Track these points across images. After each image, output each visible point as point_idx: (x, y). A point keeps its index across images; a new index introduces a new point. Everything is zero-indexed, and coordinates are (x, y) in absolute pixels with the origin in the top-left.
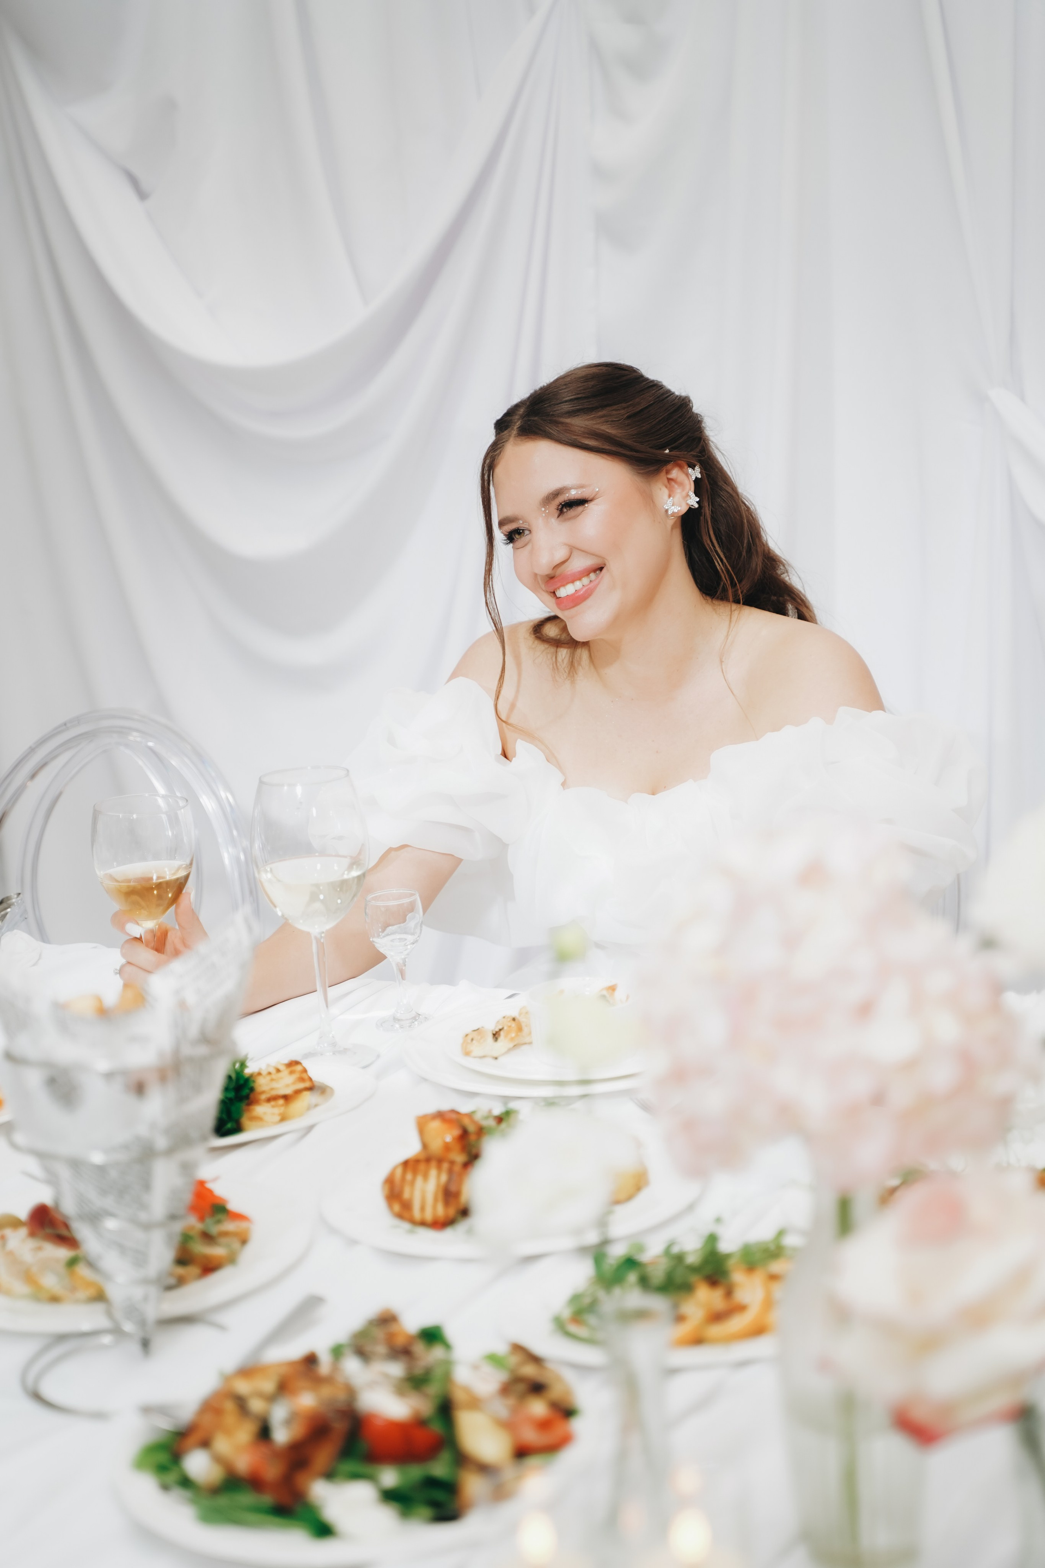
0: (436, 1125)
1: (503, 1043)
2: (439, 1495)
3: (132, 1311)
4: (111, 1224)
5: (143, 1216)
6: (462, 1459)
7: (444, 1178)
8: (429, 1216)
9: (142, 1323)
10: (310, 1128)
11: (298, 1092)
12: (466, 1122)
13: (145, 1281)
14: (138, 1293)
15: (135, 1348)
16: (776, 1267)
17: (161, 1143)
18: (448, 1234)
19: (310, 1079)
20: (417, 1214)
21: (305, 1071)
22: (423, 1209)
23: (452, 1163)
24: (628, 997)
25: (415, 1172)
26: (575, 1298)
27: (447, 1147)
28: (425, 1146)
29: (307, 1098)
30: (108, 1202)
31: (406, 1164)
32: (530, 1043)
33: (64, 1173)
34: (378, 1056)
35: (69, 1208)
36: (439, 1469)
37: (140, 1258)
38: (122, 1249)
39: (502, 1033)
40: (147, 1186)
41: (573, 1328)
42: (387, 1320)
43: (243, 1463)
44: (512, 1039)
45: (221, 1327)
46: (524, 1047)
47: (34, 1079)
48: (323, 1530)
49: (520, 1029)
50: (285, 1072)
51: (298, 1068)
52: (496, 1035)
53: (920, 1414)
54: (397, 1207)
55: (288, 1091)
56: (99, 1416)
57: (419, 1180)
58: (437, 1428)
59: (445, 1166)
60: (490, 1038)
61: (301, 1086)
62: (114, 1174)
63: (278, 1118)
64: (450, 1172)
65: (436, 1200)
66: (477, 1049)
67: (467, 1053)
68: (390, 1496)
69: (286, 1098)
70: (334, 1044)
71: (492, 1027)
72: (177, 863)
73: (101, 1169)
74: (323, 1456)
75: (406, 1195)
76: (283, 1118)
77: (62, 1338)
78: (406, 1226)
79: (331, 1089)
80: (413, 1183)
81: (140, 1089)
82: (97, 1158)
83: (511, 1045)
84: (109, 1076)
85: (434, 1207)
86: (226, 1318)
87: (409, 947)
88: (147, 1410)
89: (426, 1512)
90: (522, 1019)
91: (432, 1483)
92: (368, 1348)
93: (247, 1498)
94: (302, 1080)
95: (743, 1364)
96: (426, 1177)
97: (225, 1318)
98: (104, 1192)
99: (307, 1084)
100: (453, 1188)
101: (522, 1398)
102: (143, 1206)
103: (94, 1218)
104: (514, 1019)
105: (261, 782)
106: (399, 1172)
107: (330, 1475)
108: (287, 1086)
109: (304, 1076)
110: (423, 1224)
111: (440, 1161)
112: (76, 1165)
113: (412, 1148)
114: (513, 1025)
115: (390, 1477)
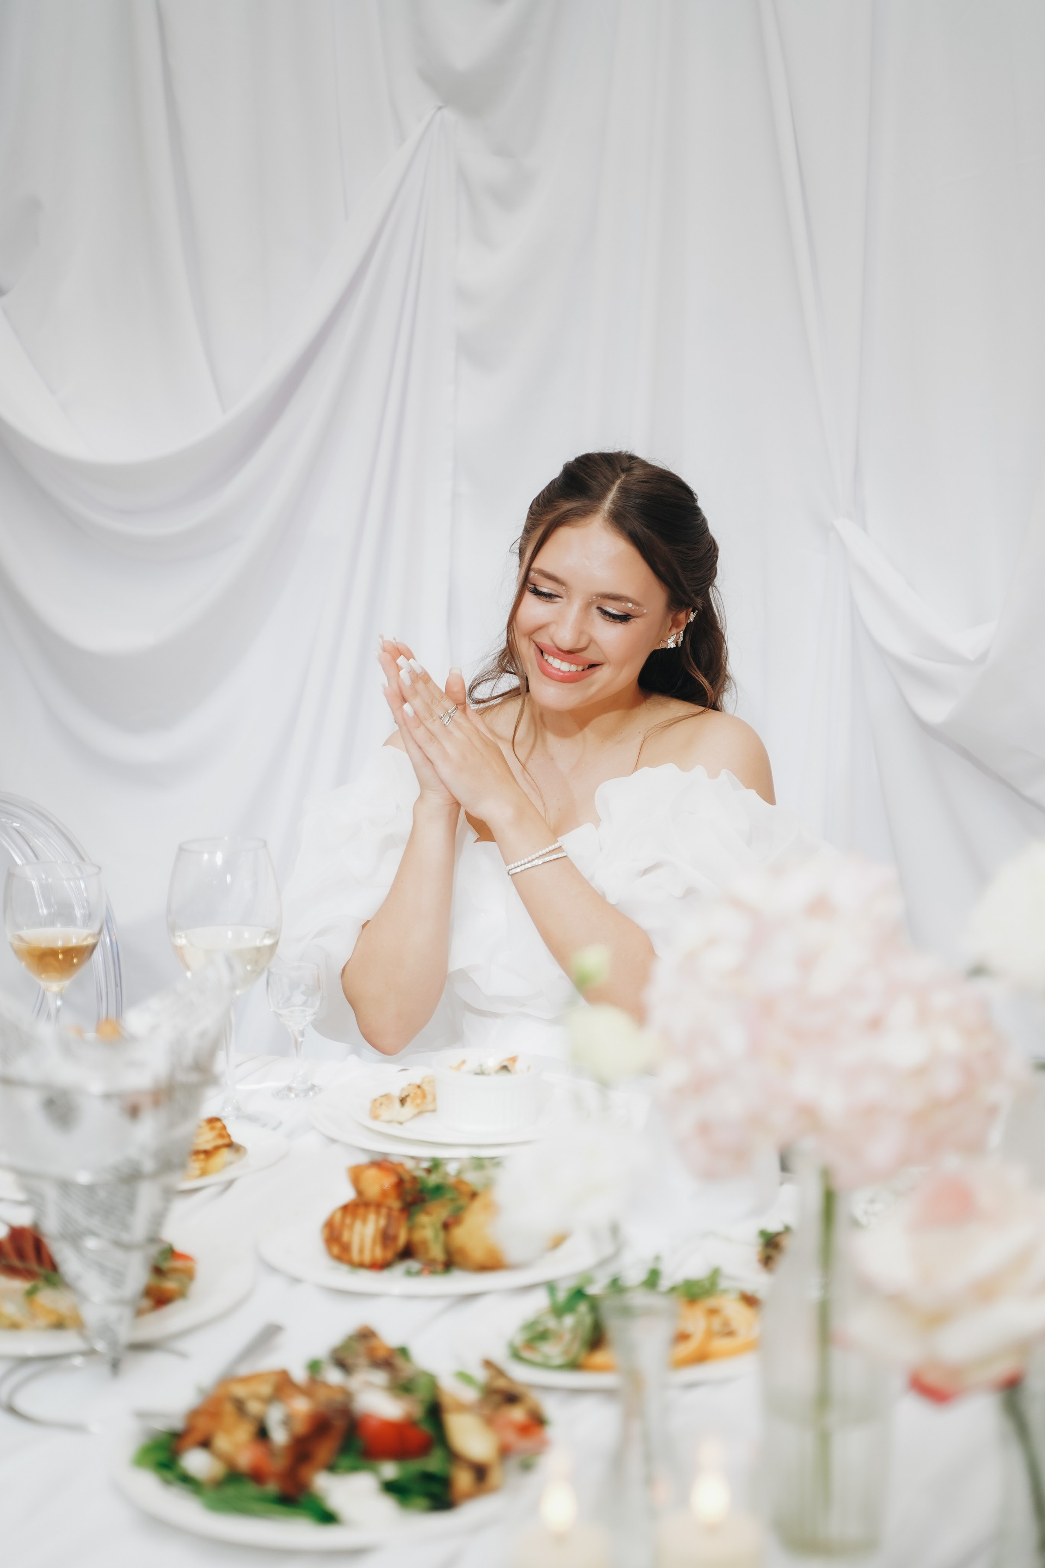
0: (373, 1173)
1: (409, 1109)
2: (435, 1488)
3: (106, 1331)
4: (91, 1243)
5: (125, 1237)
6: (453, 1456)
7: (382, 1222)
8: (367, 1258)
9: (113, 1343)
10: (230, 1183)
11: (217, 1148)
12: (400, 1170)
13: (121, 1302)
14: (113, 1313)
15: (104, 1370)
16: (712, 1302)
17: (148, 1165)
18: (386, 1274)
19: (229, 1136)
20: (355, 1255)
21: (224, 1128)
22: (361, 1251)
23: (390, 1209)
24: (529, 1068)
25: (354, 1216)
26: (530, 1326)
27: (384, 1194)
28: (360, 1192)
29: (225, 1155)
30: (94, 1222)
31: (345, 1208)
32: (434, 1111)
33: (51, 1193)
34: (280, 1123)
35: (51, 1227)
36: (433, 1463)
37: (117, 1278)
38: (102, 1269)
39: (408, 1100)
40: (131, 1205)
41: (526, 1354)
42: (366, 1335)
43: (245, 1458)
44: (418, 1105)
45: (183, 1355)
46: (427, 1115)
47: (31, 1101)
48: (327, 1517)
49: (424, 1096)
50: (206, 1128)
51: (218, 1125)
52: (403, 1101)
53: (932, 1378)
54: (336, 1250)
55: (208, 1147)
56: (76, 1428)
57: (358, 1225)
58: (426, 1428)
59: (384, 1211)
60: (397, 1104)
61: (220, 1142)
62: (102, 1194)
63: (198, 1172)
64: (389, 1217)
65: (374, 1243)
66: (385, 1114)
67: (376, 1117)
68: (392, 1488)
69: (208, 1153)
70: (238, 1109)
71: (397, 1093)
72: (86, 932)
73: (90, 1189)
74: (324, 1450)
75: (346, 1237)
76: (204, 1173)
77: (25, 1361)
78: (344, 1268)
79: (244, 1148)
80: (351, 1227)
81: (134, 1112)
82: (84, 1178)
83: (416, 1111)
84: (107, 1097)
85: (373, 1251)
86: (186, 1345)
87: (307, 1018)
88: (142, 1415)
89: (423, 1502)
90: (425, 1087)
91: (428, 1477)
92: (350, 1361)
93: (250, 1489)
94: (221, 1136)
95: (691, 1386)
96: (365, 1220)
97: (184, 1345)
98: (90, 1212)
99: (226, 1141)
100: (391, 1232)
101: (497, 1407)
102: (126, 1226)
103: (75, 1238)
104: (419, 1087)
105: (181, 849)
106: (338, 1217)
107: (331, 1468)
108: (207, 1142)
109: (223, 1132)
110: (361, 1265)
111: (378, 1206)
112: (65, 1186)
113: (347, 1194)
114: (419, 1092)
115: (390, 1470)
